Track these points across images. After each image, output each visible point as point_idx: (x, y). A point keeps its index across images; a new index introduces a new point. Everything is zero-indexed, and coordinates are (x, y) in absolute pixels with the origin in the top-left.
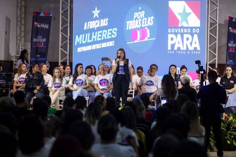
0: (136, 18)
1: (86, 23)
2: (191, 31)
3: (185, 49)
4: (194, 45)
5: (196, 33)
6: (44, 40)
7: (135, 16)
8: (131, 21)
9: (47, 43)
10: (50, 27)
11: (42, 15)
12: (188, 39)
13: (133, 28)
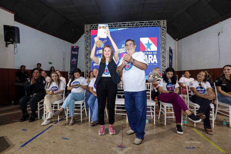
0: (123, 47)
1: (97, 51)
2: (152, 53)
3: (149, 62)
4: (154, 61)
5: (155, 54)
6: (76, 60)
7: (122, 47)
8: (120, 49)
9: (77, 62)
10: (78, 53)
11: (75, 47)
12: (151, 57)
13: (122, 52)
